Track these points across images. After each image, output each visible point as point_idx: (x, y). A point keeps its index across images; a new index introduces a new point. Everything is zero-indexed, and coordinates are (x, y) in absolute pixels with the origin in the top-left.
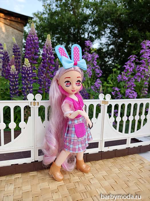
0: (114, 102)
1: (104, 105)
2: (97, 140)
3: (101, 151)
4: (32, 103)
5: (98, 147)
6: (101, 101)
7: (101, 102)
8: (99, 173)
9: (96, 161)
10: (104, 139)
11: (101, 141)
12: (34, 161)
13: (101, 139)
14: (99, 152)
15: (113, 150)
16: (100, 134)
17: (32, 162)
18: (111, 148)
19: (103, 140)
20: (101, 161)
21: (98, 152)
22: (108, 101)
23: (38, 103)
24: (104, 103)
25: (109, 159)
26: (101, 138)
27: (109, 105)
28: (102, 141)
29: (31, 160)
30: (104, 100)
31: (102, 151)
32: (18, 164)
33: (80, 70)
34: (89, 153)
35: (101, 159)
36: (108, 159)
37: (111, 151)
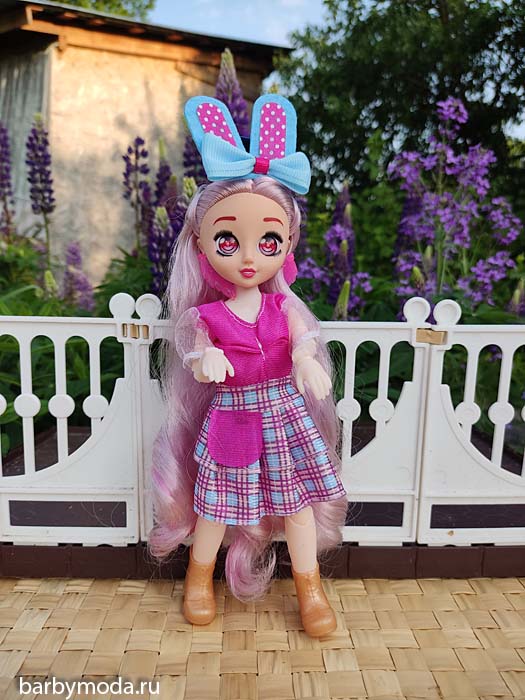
0: (475, 338)
1: (427, 345)
2: (393, 495)
3: (414, 541)
4: (129, 327)
5: (399, 523)
6: (411, 330)
7: (411, 335)
8: (383, 632)
9: (393, 582)
10: (426, 492)
11: (416, 502)
12: (135, 541)
13: (412, 493)
14: (405, 544)
15: (473, 545)
16: (412, 470)
17: (129, 545)
18: (465, 537)
19: (422, 499)
20: (414, 581)
21: (401, 545)
22: (446, 332)
23: (147, 327)
24: (429, 339)
25: (453, 582)
26: (413, 490)
27: (450, 348)
28: (419, 500)
29: (126, 538)
30: (429, 325)
31: (419, 542)
32: (81, 545)
33: (278, 192)
34: (360, 544)
35: (415, 577)
36: (448, 578)
37: (463, 550)
